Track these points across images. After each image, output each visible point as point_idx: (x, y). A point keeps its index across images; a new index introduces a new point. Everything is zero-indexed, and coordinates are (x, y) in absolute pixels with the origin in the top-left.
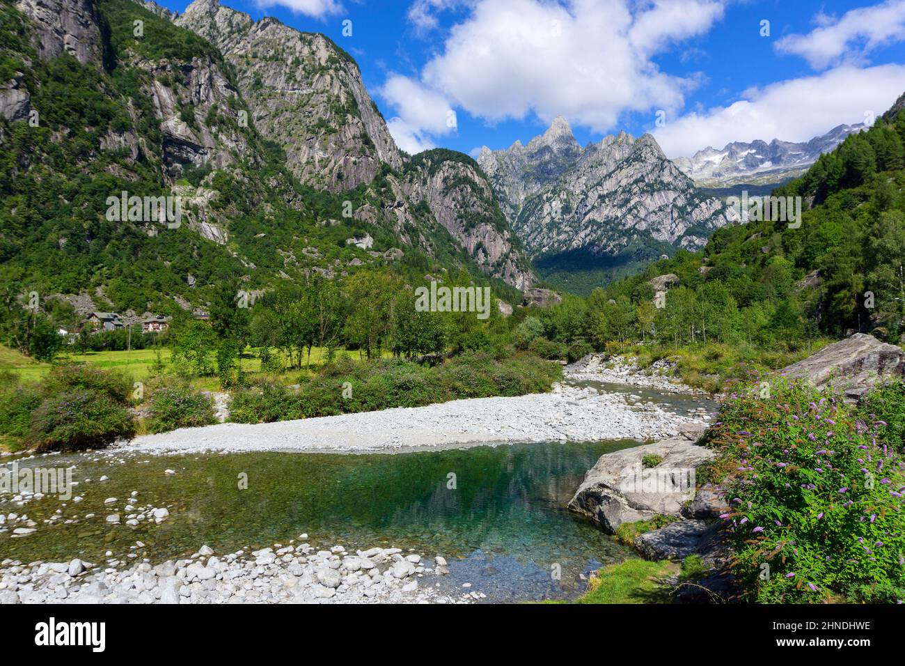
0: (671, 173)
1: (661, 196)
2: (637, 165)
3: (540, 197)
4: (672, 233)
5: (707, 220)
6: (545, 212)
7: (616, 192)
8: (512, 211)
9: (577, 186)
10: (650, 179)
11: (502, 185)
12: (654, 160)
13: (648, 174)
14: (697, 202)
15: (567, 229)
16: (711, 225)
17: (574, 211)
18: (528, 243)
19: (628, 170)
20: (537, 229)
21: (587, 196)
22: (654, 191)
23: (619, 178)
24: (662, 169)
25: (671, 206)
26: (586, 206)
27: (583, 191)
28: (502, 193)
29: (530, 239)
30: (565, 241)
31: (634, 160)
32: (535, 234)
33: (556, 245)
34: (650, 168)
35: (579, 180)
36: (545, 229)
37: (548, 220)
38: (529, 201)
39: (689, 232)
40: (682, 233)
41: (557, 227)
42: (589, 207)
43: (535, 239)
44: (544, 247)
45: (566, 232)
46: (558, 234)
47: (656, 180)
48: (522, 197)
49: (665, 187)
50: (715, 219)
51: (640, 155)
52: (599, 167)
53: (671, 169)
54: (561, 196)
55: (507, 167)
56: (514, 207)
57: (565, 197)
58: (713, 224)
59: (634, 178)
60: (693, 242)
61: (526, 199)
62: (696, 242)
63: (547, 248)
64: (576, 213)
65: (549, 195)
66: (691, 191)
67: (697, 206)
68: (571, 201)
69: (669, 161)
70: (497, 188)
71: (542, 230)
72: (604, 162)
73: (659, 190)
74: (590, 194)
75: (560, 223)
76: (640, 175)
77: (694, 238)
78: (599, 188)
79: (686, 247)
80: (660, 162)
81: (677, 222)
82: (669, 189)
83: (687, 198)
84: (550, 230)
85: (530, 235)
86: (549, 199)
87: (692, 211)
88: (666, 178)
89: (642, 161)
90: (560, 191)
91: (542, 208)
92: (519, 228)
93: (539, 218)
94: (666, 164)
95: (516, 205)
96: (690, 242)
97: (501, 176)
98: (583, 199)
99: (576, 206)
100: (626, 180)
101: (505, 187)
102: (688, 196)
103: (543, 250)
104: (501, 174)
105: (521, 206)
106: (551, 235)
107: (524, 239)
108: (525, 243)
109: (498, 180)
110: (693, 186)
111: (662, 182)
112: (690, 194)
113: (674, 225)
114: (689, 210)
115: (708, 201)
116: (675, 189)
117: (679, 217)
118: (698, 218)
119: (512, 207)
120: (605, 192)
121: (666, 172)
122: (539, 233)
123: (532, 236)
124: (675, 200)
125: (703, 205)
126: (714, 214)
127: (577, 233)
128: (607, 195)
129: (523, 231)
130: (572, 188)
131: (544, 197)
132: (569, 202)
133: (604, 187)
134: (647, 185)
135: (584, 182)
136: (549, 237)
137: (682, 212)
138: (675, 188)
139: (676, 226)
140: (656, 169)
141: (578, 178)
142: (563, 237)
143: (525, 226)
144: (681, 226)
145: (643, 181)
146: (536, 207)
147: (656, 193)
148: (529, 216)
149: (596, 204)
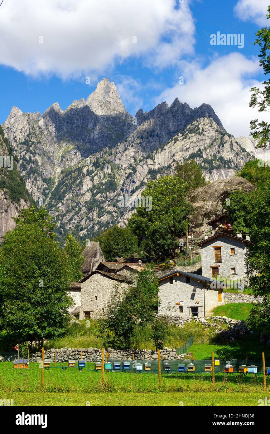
0: (232, 149)
1: (221, 174)
2: (194, 138)
3: (79, 170)
6: (85, 188)
7: (169, 167)
8: (45, 186)
9: (124, 158)
10: (208, 154)
11: (34, 153)
12: (213, 134)
13: (206, 149)
15: (111, 209)
17: (119, 188)
18: (62, 226)
19: (183, 142)
20: (75, 208)
21: (135, 170)
22: (213, 168)
23: (173, 152)
24: (222, 144)
26: (134, 182)
27: (131, 165)
28: (33, 162)
29: (65, 220)
30: (108, 223)
31: (191, 131)
32: (72, 214)
33: (96, 228)
34: (208, 141)
35: (127, 152)
36: (83, 208)
37: (87, 197)
38: (66, 173)
41: (98, 206)
42: (138, 184)
43: (71, 220)
44: (82, 230)
45: (109, 213)
46: (100, 215)
47: (215, 156)
48: (59, 170)
49: (226, 164)
51: (197, 126)
52: (151, 139)
53: (231, 144)
54: (105, 170)
55: (42, 133)
56: (48, 181)
57: (109, 171)
59: (191, 152)
61: (62, 172)
63: (85, 232)
64: (122, 190)
65: (91, 168)
68: (117, 176)
70: (27, 157)
71: (80, 209)
72: (156, 133)
73: (218, 168)
74: (139, 168)
75: (104, 202)
76: (196, 149)
78: (150, 161)
80: (220, 136)
84: (90, 209)
85: (65, 215)
86: (89, 173)
88: (227, 155)
89: (200, 134)
90: (104, 164)
91: (81, 182)
92: (52, 207)
93: (77, 195)
94: (226, 138)
95: (50, 179)
97: (33, 143)
98: (130, 174)
99: (122, 182)
100: (181, 153)
101: (37, 157)
103: (81, 234)
104: (33, 140)
105: (57, 180)
106: (90, 215)
107: (58, 220)
108: (58, 224)
109: (29, 147)
111: (221, 159)
119: (44, 180)
120: (157, 167)
122: (77, 213)
123: (68, 217)
127: (122, 215)
128: (159, 171)
129: (57, 210)
130: (118, 162)
131: (85, 170)
132: (114, 177)
133: (156, 160)
134: (205, 161)
135: (132, 154)
136: (88, 218)
138: (236, 166)
140: (215, 143)
141: (126, 150)
142: (105, 218)
143: (60, 204)
145: (201, 156)
146: (75, 180)
147: (214, 171)
148: (64, 192)
149: (146, 181)
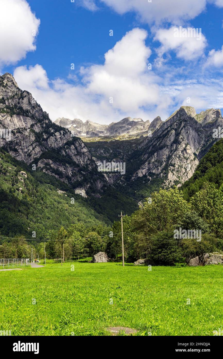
4: (29, 155)
5: (61, 148)
14: (52, 131)
16: (64, 153)
25: (28, 130)
39: (44, 156)
40: (38, 156)
50: (67, 148)
58: (66, 152)
60: (49, 165)
62: (52, 166)
66: (47, 121)
67: (52, 134)
69: (28, 93)
77: (51, 162)
79: (42, 169)
81: (34, 145)
82: (27, 116)
83: (43, 127)
87: (47, 138)
96: (47, 164)
102: (44, 125)
110: (48, 118)
112: (46, 123)
113: (31, 148)
114: (45, 137)
115: (62, 132)
116: (33, 117)
117: (36, 141)
118: (53, 146)
121: (25, 100)
124: (32, 126)
125: (57, 134)
126: (66, 144)
137: (39, 138)
139: (33, 149)
144: (38, 149)
